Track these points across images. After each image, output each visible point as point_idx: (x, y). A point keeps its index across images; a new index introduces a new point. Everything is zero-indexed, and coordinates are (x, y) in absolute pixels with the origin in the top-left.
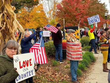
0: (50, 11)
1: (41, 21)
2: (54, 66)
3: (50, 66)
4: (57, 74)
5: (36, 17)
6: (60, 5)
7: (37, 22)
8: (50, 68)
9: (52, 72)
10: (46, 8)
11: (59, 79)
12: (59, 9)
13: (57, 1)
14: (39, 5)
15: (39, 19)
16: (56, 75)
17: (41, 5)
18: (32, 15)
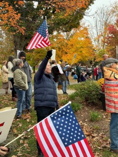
0: (99, 37)
1: (84, 52)
2: (91, 121)
3: (86, 120)
4: (95, 135)
5: (78, 46)
6: (113, 27)
7: (79, 53)
8: (85, 125)
9: (87, 132)
10: (93, 33)
11: (98, 146)
12: (112, 33)
13: (110, 22)
14: (82, 29)
15: (82, 49)
16: (93, 137)
17: (86, 29)
18: (71, 43)
